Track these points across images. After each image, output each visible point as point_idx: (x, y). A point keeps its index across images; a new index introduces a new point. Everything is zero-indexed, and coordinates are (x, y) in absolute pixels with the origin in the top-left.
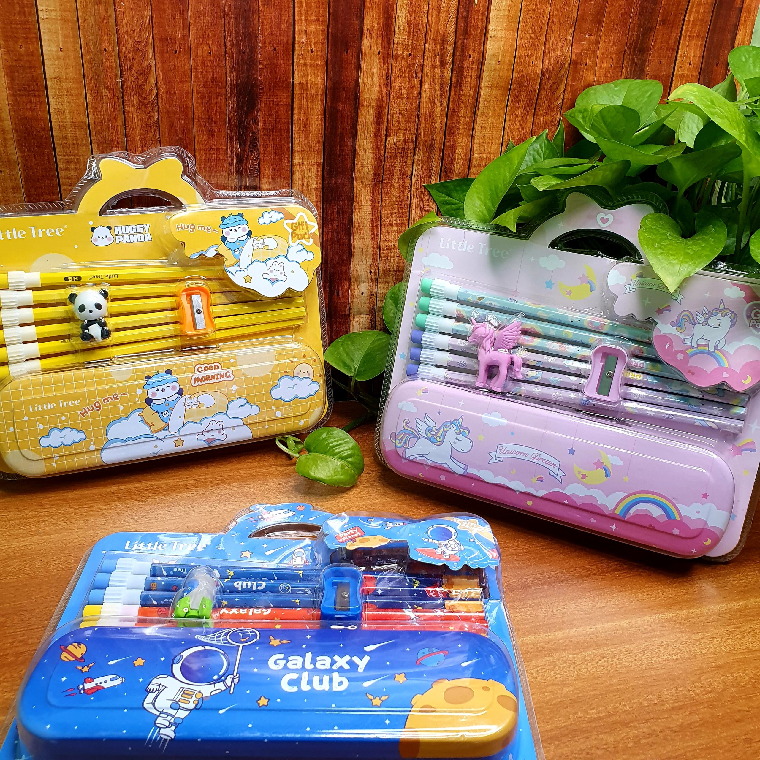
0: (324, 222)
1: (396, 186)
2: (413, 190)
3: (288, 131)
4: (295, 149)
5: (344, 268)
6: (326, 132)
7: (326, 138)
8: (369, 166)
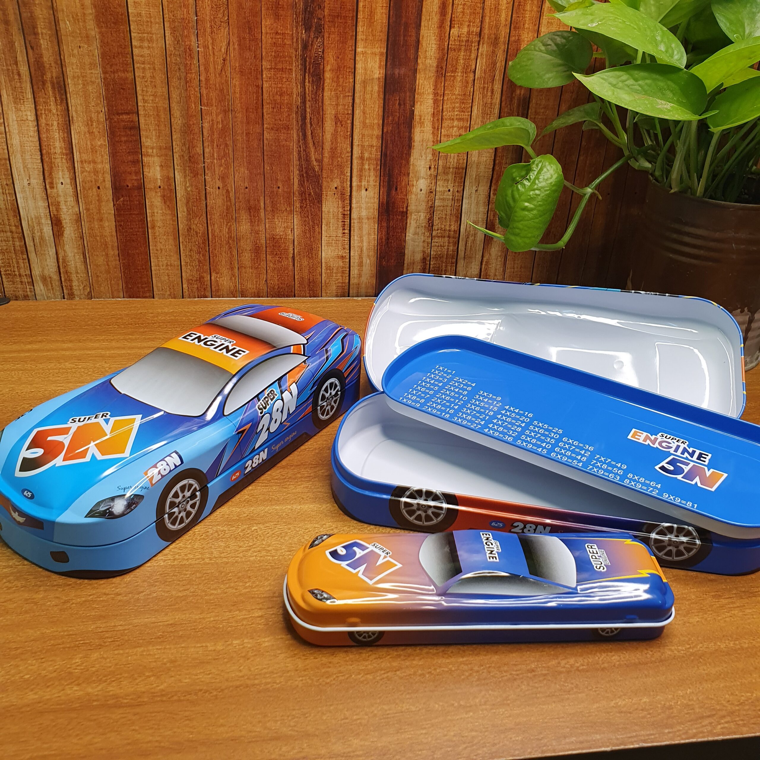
0: (386, 113)
1: (459, 80)
2: (475, 84)
3: (352, 19)
4: (359, 37)
5: (404, 162)
6: (391, 21)
7: (390, 28)
8: (433, 58)
